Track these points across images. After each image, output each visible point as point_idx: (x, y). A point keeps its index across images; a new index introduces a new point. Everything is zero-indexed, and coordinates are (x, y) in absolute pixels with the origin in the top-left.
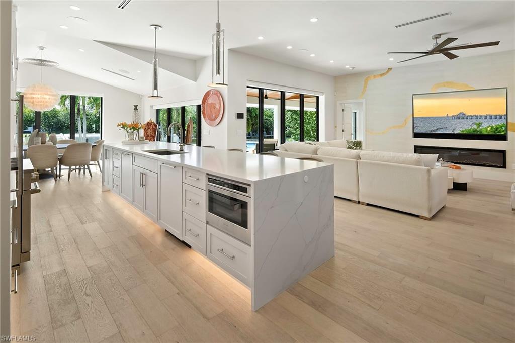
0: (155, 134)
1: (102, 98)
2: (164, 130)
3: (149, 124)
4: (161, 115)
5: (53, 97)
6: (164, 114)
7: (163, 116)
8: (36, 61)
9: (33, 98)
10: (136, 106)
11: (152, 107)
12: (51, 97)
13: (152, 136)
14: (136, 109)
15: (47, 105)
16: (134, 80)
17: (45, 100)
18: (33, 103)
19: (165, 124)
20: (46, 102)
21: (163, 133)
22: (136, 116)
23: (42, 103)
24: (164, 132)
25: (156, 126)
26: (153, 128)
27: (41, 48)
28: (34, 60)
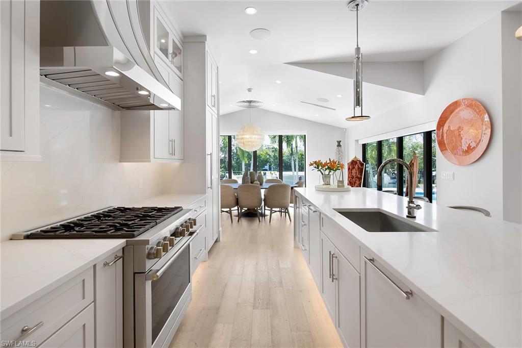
0: (361, 175)
1: (305, 135)
2: (373, 168)
3: (354, 163)
4: (369, 152)
5: (258, 137)
6: (372, 151)
7: (372, 154)
8: (246, 104)
9: (243, 138)
10: (339, 142)
11: (357, 141)
12: (256, 137)
13: (357, 177)
14: (339, 145)
15: (253, 145)
16: (334, 110)
17: (252, 140)
18: (243, 143)
19: (374, 163)
20: (253, 142)
21: (371, 173)
22: (339, 154)
23: (250, 143)
24: (373, 172)
25: (362, 165)
26: (359, 168)
27: (250, 90)
28: (244, 102)
